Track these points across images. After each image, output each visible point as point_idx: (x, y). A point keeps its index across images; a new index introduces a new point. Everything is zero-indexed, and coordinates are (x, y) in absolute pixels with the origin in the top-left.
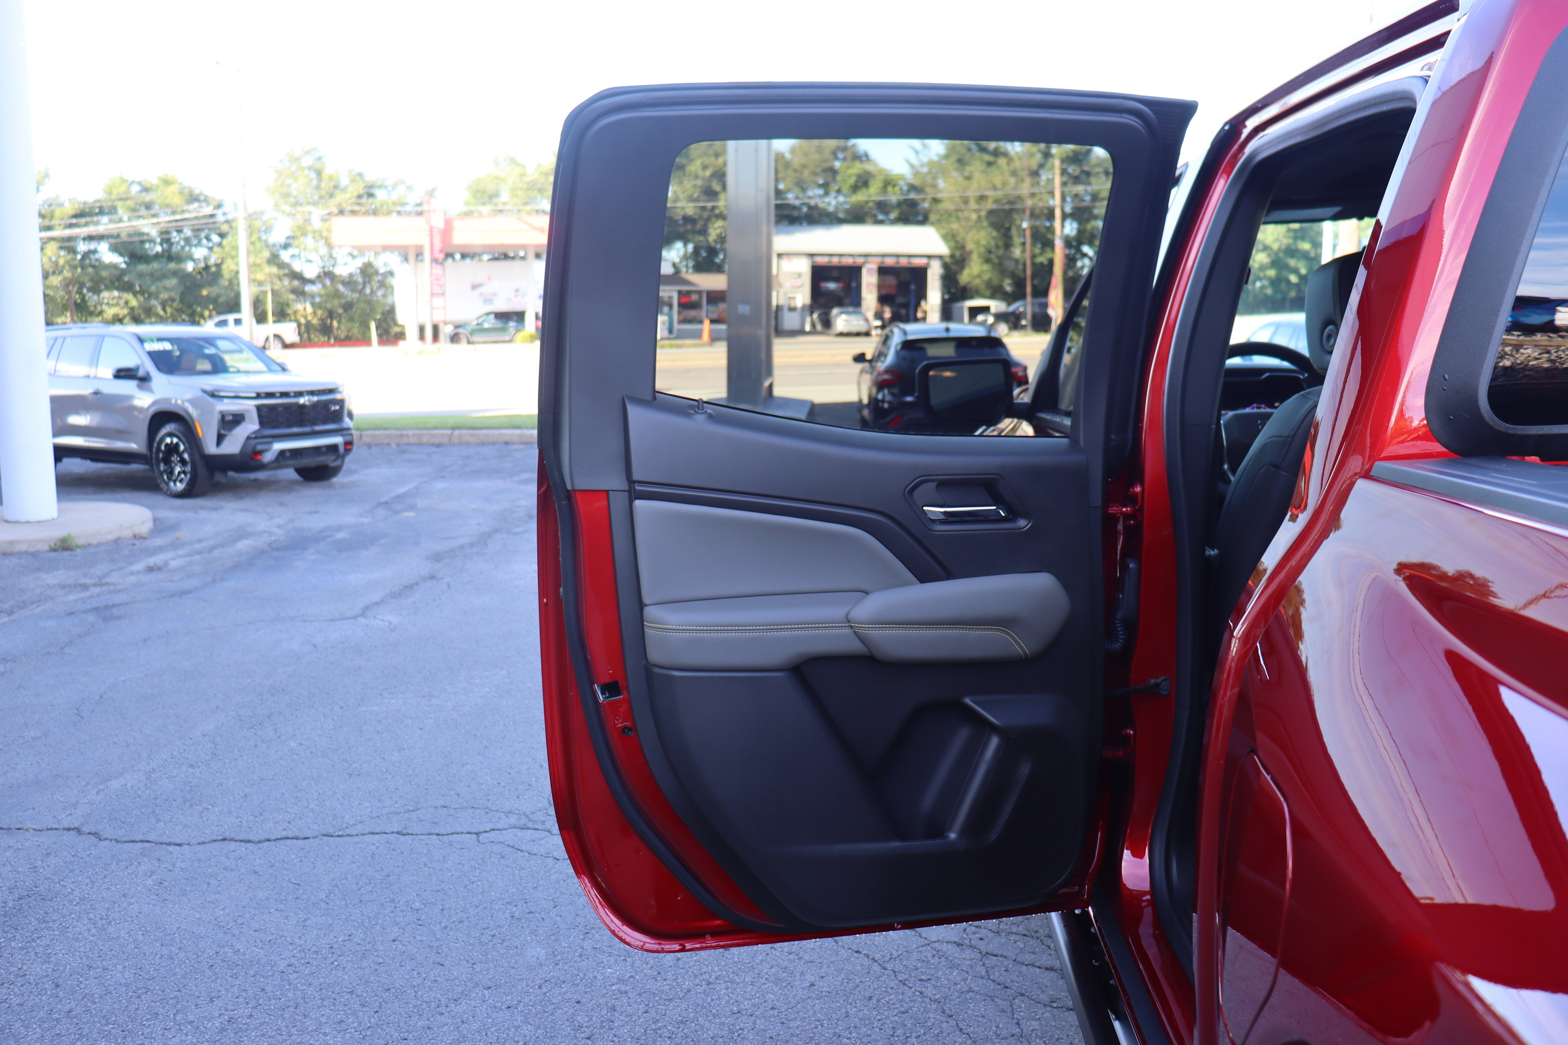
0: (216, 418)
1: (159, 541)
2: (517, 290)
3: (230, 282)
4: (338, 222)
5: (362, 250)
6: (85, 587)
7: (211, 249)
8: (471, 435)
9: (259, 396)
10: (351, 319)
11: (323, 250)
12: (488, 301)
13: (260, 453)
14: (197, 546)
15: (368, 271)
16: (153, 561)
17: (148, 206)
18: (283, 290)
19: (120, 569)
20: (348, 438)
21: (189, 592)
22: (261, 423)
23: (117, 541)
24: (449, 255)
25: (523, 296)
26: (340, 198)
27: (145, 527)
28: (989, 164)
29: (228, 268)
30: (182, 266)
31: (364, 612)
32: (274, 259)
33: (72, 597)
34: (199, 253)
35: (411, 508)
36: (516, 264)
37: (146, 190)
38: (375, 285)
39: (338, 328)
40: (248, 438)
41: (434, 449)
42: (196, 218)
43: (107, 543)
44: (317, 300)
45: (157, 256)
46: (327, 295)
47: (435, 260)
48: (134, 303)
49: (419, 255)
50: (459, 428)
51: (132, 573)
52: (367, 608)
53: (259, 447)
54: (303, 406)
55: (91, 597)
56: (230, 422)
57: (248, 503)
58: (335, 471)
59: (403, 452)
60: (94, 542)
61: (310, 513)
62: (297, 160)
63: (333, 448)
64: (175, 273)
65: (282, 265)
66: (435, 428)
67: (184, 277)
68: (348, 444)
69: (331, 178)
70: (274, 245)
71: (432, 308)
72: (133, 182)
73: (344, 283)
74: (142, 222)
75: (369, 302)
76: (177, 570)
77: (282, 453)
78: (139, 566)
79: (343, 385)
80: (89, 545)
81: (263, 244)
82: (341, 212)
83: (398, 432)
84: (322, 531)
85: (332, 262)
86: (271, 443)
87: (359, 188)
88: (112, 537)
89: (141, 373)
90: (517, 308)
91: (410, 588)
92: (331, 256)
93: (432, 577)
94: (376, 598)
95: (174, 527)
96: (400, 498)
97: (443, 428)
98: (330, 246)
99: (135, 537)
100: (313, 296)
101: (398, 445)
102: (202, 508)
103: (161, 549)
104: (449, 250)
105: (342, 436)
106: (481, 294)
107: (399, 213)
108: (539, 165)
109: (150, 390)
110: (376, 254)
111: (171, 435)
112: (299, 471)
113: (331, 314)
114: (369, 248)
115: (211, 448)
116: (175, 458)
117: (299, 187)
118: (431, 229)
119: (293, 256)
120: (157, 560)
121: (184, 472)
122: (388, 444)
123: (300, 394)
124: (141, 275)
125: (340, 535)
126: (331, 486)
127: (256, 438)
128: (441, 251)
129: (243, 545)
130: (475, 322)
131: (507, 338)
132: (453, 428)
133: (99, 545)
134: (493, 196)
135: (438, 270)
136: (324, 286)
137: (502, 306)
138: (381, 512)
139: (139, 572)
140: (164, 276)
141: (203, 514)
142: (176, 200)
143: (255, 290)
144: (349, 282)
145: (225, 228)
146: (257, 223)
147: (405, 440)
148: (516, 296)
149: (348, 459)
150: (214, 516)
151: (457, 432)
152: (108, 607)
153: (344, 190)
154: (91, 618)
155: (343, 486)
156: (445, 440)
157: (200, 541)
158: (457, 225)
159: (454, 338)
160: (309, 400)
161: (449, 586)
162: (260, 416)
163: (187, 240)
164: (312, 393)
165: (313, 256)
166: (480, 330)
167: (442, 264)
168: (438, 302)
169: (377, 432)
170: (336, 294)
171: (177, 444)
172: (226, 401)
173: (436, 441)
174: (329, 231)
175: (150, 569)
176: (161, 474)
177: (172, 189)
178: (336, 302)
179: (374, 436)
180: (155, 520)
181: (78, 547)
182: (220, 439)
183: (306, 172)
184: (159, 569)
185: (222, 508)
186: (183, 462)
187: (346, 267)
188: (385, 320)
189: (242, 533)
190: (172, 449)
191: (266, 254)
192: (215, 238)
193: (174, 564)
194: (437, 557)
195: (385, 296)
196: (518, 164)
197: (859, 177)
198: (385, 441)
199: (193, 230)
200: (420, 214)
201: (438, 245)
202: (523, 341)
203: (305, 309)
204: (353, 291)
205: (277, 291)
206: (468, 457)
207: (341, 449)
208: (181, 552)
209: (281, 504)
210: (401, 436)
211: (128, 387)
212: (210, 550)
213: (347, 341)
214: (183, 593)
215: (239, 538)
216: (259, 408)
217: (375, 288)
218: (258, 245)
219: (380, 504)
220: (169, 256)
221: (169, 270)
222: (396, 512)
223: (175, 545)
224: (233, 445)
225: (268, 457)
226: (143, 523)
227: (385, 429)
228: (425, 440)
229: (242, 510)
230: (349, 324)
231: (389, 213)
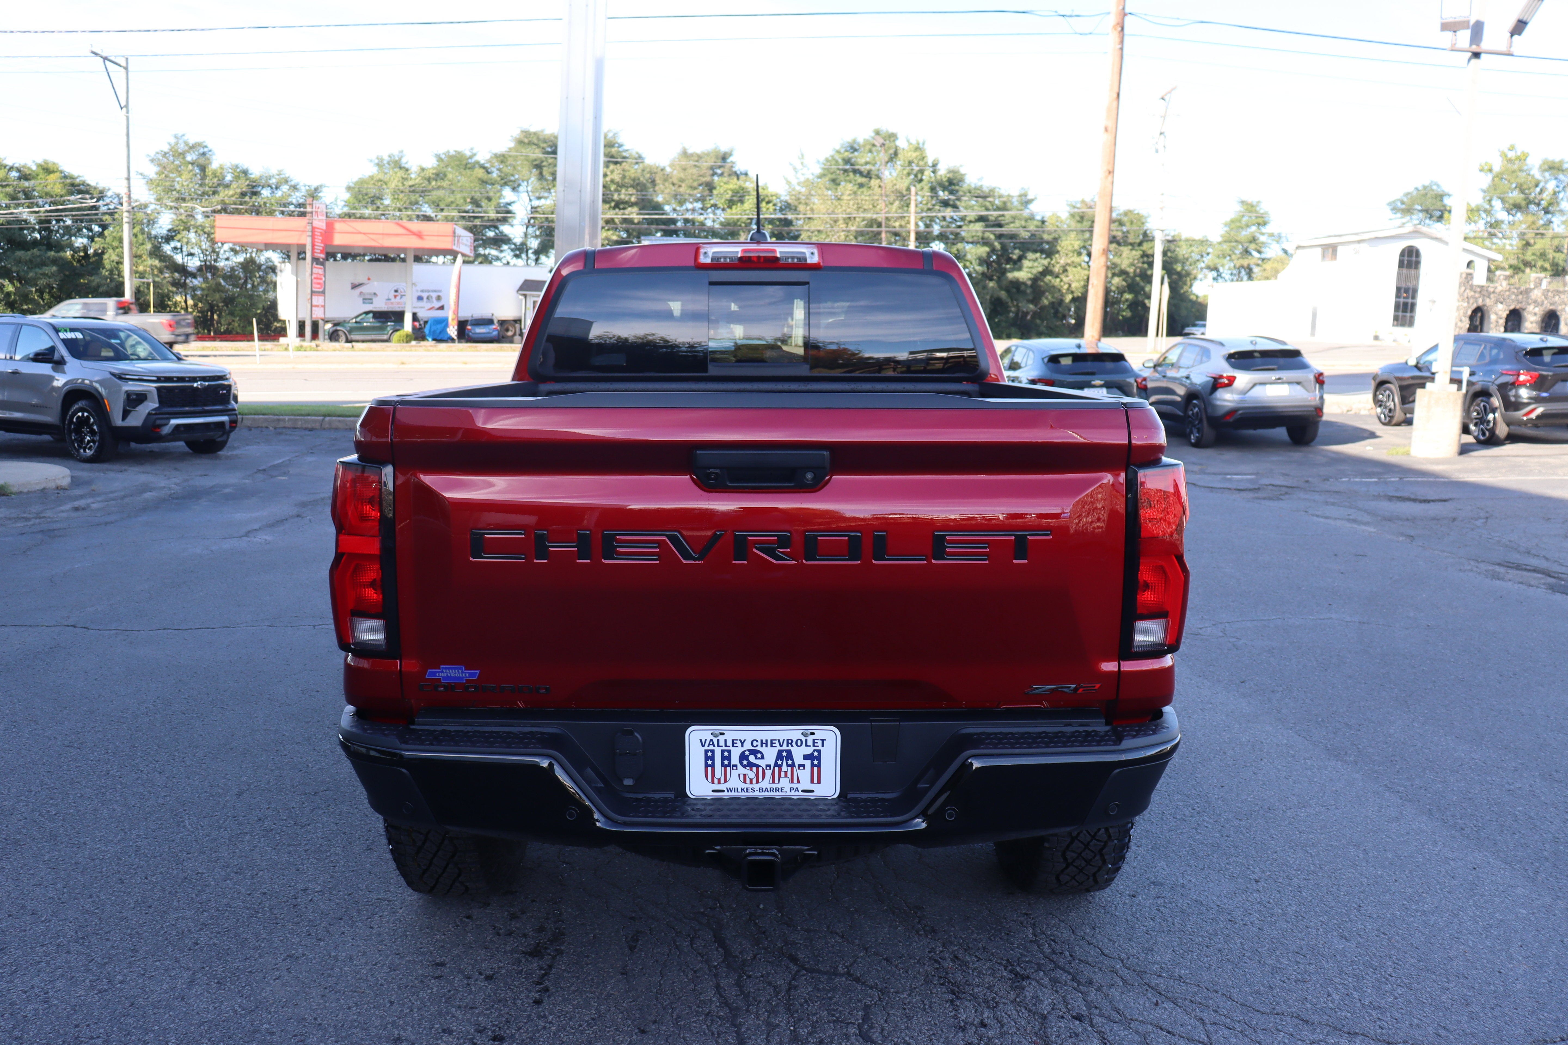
0: (123, 397)
1: (78, 492)
2: (396, 291)
3: (111, 271)
4: (222, 220)
5: (244, 247)
6: (27, 519)
7: (92, 239)
8: (339, 421)
9: (159, 380)
10: (232, 314)
11: (205, 245)
12: (367, 300)
13: (160, 426)
14: (111, 496)
15: (250, 266)
16: (77, 504)
17: (28, 195)
18: (164, 282)
19: (51, 509)
20: (234, 417)
21: (112, 523)
22: (160, 402)
23: (43, 490)
24: (330, 255)
25: (402, 296)
26: (224, 194)
27: (66, 482)
28: (861, 185)
29: (109, 258)
30: (62, 254)
31: (247, 534)
32: (156, 252)
33: (19, 525)
34: (80, 242)
35: (285, 474)
36: (397, 265)
37: (25, 176)
38: (257, 281)
39: (219, 322)
40: (149, 414)
41: (307, 433)
42: (79, 209)
43: (35, 491)
44: (199, 293)
45: (35, 243)
46: (209, 289)
47: (315, 260)
48: (10, 288)
49: (301, 254)
50: (329, 415)
51: (63, 511)
52: (249, 532)
53: (159, 422)
54: (197, 388)
55: (34, 525)
56: (135, 400)
57: (147, 468)
58: (221, 445)
59: (280, 434)
60: (25, 490)
61: (201, 476)
62: (182, 155)
63: (222, 424)
64: (54, 261)
65: (163, 258)
66: (309, 415)
67: (63, 264)
68: (234, 423)
69: (215, 174)
70: (156, 237)
71: (312, 306)
72: (11, 169)
73: (225, 277)
74: (20, 209)
75: (251, 297)
76: (98, 510)
77: (178, 426)
78: (68, 507)
79: (230, 373)
80: (21, 492)
81: (145, 236)
82: (225, 210)
83: (276, 417)
84: (212, 487)
85: (214, 256)
86: (169, 419)
87: (243, 185)
88: (39, 487)
89: (56, 357)
90: (396, 308)
91: (281, 521)
92: (214, 251)
93: (298, 516)
94: (256, 526)
95: (88, 482)
96: (275, 467)
97: (315, 415)
98: (213, 242)
99: (57, 488)
100: (194, 289)
101: (275, 428)
102: (110, 470)
103: (81, 497)
104: (330, 250)
105: (228, 415)
106: (361, 293)
107: (282, 213)
108: (423, 169)
109: (63, 372)
110: (259, 251)
111: (82, 410)
112: (189, 444)
113: (212, 308)
114: (252, 245)
115: (118, 421)
116: (85, 429)
117: (184, 181)
118: (313, 229)
119: (175, 248)
120: (81, 503)
121: (93, 441)
122: (267, 427)
123: (194, 379)
124: (19, 261)
125: (227, 491)
126: (218, 458)
127: (156, 414)
128: (322, 252)
129: (147, 495)
130: (354, 321)
131: (385, 337)
132: (325, 416)
133: (29, 492)
134: (374, 200)
135: (318, 270)
136: (206, 279)
137: (380, 305)
138: (260, 476)
139: (68, 511)
140: (43, 264)
141: (111, 475)
142: (58, 189)
143: (137, 282)
144: (230, 276)
145: (107, 218)
146: (140, 215)
147: (281, 424)
148: (395, 296)
149: (233, 435)
150: (120, 476)
151: (327, 419)
152: (49, 530)
153: (227, 186)
154: (40, 536)
155: (228, 458)
156: (317, 425)
157: (112, 492)
158: (339, 226)
159: (333, 336)
160: (201, 385)
161: (310, 521)
162: (159, 396)
163: (68, 230)
164: (204, 379)
165: (196, 250)
166: (359, 328)
167: (322, 264)
168: (318, 300)
169: (256, 417)
170: (218, 288)
171: (88, 418)
172: (130, 383)
173: (309, 426)
174: (213, 227)
175: (76, 509)
176: (73, 442)
177: (52, 177)
178: (217, 296)
179: (254, 419)
180: (72, 477)
181: (12, 493)
182: (126, 414)
183: (190, 167)
184: (84, 509)
185: (125, 470)
186: (92, 433)
187: (229, 260)
188: (266, 316)
189: (145, 488)
190: (83, 421)
191: (149, 246)
192: (96, 228)
193: (94, 506)
194: (303, 505)
195: (266, 291)
196: (401, 168)
197: (735, 192)
198: (265, 425)
199: (75, 221)
200: (303, 214)
201: (319, 246)
202: (399, 341)
203: (186, 302)
204: (234, 286)
205: (158, 282)
206: (336, 439)
207: (227, 426)
208: (98, 499)
209: (176, 469)
210: (279, 420)
211: (45, 369)
212: (123, 498)
213: (228, 335)
214: (106, 524)
215: (144, 492)
216: (159, 389)
217: (256, 283)
218: (140, 237)
219: (259, 471)
220: (48, 243)
221: (49, 258)
222: (272, 477)
223: (93, 494)
224: (137, 419)
225: (166, 430)
226: (63, 477)
227: (263, 414)
228: (299, 424)
229: (143, 472)
230: (229, 318)
231: (271, 213)
